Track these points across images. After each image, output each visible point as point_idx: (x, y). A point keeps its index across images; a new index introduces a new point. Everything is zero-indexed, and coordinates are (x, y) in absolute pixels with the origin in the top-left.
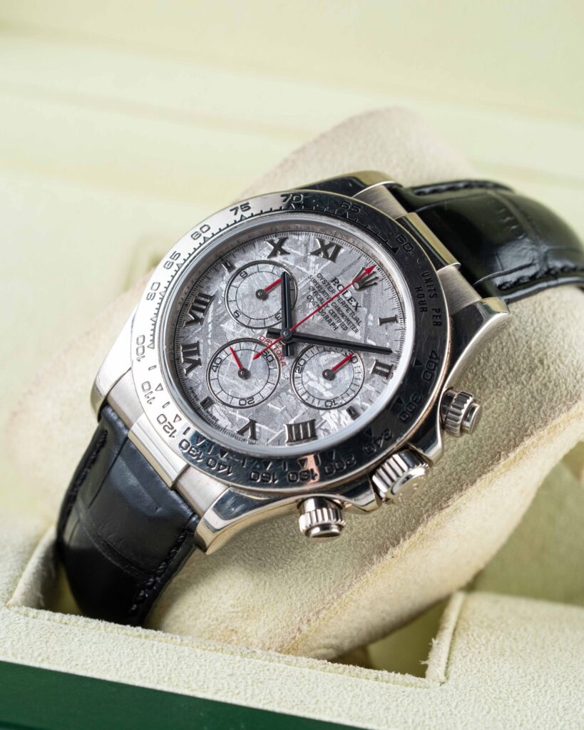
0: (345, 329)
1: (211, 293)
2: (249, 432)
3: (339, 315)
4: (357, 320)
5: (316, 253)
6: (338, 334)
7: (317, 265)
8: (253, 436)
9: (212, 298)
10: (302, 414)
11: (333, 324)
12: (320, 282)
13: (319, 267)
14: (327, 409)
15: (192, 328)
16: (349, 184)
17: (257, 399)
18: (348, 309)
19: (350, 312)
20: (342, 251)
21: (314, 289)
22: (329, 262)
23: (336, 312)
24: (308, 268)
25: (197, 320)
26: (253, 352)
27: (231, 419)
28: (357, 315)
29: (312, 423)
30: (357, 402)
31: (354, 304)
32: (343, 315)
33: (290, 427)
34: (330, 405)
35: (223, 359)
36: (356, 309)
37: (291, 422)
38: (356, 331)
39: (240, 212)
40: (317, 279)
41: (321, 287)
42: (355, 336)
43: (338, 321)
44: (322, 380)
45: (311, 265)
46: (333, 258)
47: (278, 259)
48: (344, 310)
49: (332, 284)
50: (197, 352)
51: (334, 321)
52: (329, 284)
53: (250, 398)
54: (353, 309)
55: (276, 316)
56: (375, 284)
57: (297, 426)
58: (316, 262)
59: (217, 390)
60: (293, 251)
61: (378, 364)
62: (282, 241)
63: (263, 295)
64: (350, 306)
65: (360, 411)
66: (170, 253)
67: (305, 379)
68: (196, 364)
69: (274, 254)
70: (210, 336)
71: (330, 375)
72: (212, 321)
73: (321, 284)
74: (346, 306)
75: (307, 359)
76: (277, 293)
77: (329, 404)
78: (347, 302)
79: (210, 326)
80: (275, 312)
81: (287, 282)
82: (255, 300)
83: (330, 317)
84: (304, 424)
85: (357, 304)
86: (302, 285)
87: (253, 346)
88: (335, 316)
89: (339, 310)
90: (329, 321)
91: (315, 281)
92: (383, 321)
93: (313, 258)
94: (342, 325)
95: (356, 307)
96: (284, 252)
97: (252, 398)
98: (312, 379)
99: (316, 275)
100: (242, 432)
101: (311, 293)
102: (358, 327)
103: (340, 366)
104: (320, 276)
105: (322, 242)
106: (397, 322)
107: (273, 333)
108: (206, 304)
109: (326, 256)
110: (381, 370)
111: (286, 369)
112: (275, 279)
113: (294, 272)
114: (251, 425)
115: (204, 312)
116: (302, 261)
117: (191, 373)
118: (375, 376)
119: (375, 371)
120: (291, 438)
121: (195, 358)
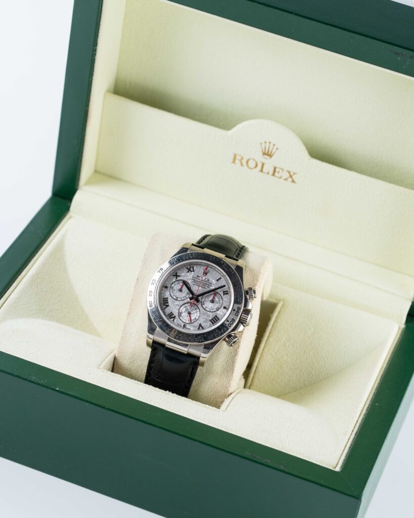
0: (209, 287)
1: (166, 297)
2: (201, 328)
5: (188, 272)
6: (208, 289)
8: (203, 328)
9: (167, 298)
10: (211, 316)
11: (205, 287)
13: (191, 275)
14: (217, 310)
15: (166, 309)
16: (184, 250)
17: (197, 318)
20: (195, 268)
22: (193, 273)
24: (188, 277)
25: (168, 306)
27: (194, 326)
28: (210, 282)
29: (216, 316)
30: (225, 305)
32: (206, 284)
33: (210, 320)
34: (218, 309)
35: (181, 312)
37: (210, 319)
39: (161, 272)
41: (194, 280)
42: (213, 288)
44: (211, 304)
46: (193, 271)
47: (178, 278)
48: (205, 282)
50: (173, 314)
52: (197, 278)
54: (208, 281)
55: (188, 293)
56: (209, 272)
57: (212, 319)
59: (184, 321)
60: (181, 274)
61: (224, 292)
62: (176, 273)
63: (181, 290)
65: (227, 307)
66: (148, 292)
68: (175, 317)
69: (177, 278)
71: (212, 301)
75: (203, 301)
76: (184, 287)
78: (205, 280)
79: (172, 305)
81: (185, 283)
82: (179, 292)
84: (214, 318)
85: (208, 279)
86: (189, 282)
87: (187, 305)
88: (204, 285)
90: (203, 287)
91: (193, 279)
92: (218, 280)
93: (188, 274)
94: (207, 287)
96: (179, 276)
97: (195, 318)
98: (208, 305)
99: (192, 277)
100: (199, 329)
101: (193, 283)
102: (212, 285)
103: (214, 298)
105: (188, 268)
107: (191, 299)
108: (167, 300)
109: (191, 271)
110: (226, 293)
111: (200, 306)
112: (181, 284)
113: (185, 280)
114: (200, 325)
115: (168, 303)
116: (186, 276)
117: (175, 321)
118: (225, 296)
119: (224, 294)
120: (213, 323)
121: (173, 316)
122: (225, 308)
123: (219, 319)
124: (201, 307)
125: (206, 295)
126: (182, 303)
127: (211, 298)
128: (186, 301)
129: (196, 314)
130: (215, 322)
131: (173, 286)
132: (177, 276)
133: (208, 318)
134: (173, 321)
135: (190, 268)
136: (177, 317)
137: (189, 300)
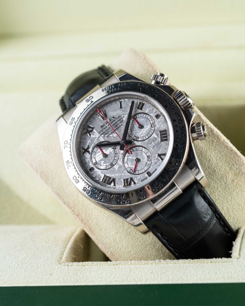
0: (122, 121)
1: (103, 176)
2: (162, 157)
3: (116, 124)
4: (119, 117)
5: (90, 135)
6: (124, 124)
7: (95, 134)
8: (164, 154)
10: (156, 136)
11: (120, 126)
12: (102, 132)
13: (95, 133)
17: (149, 154)
18: (114, 121)
19: (115, 120)
21: (105, 135)
22: (94, 130)
23: (115, 125)
24: (96, 138)
25: (113, 181)
26: (129, 157)
27: (156, 163)
28: (117, 117)
29: (161, 132)
30: (153, 114)
31: (112, 118)
32: (117, 122)
35: (130, 169)
36: (115, 118)
38: (124, 117)
39: (70, 164)
40: (100, 134)
41: (103, 133)
43: (119, 124)
45: (94, 136)
46: (93, 128)
47: (90, 150)
48: (114, 122)
49: (103, 128)
50: (127, 179)
51: (118, 126)
52: (103, 129)
53: (148, 158)
54: (114, 119)
56: (105, 111)
57: (161, 138)
58: (93, 135)
59: (143, 171)
60: (88, 144)
62: (83, 149)
63: (105, 155)
64: (113, 120)
65: (158, 113)
67: (142, 136)
69: (89, 152)
70: (120, 175)
71: (141, 127)
72: (114, 174)
73: (103, 132)
74: (113, 121)
75: (133, 136)
77: (153, 126)
78: (112, 121)
79: (116, 175)
80: (113, 150)
81: (101, 145)
82: (108, 158)
83: (117, 127)
84: (161, 135)
85: (112, 117)
86: (102, 139)
87: (126, 158)
88: (117, 126)
89: (114, 124)
90: (118, 128)
91: (101, 134)
92: (121, 107)
93: (92, 136)
94: (121, 122)
95: (114, 117)
96: (88, 148)
97: (148, 156)
98: (142, 133)
99: (98, 134)
100: (162, 159)
101: (106, 136)
102: (122, 116)
103: (138, 123)
104: (99, 133)
105: (86, 133)
106: (121, 102)
107: (122, 149)
108: (107, 177)
109: (92, 131)
110: (141, 106)
111: (137, 143)
112: (99, 150)
113: (96, 143)
114: (159, 155)
115: (110, 178)
116: (92, 140)
117: (136, 181)
118: (143, 109)
119: (141, 109)
120: (166, 140)
121: (129, 180)
122: (157, 116)
123: (165, 131)
124: (140, 142)
125: (129, 130)
126: (120, 162)
127: (136, 126)
128: (121, 156)
129: (144, 154)
130: (166, 137)
131: (94, 161)
132: (87, 150)
133: (156, 142)
134: (135, 183)
135: (87, 130)
136: (133, 176)
137: (122, 152)
